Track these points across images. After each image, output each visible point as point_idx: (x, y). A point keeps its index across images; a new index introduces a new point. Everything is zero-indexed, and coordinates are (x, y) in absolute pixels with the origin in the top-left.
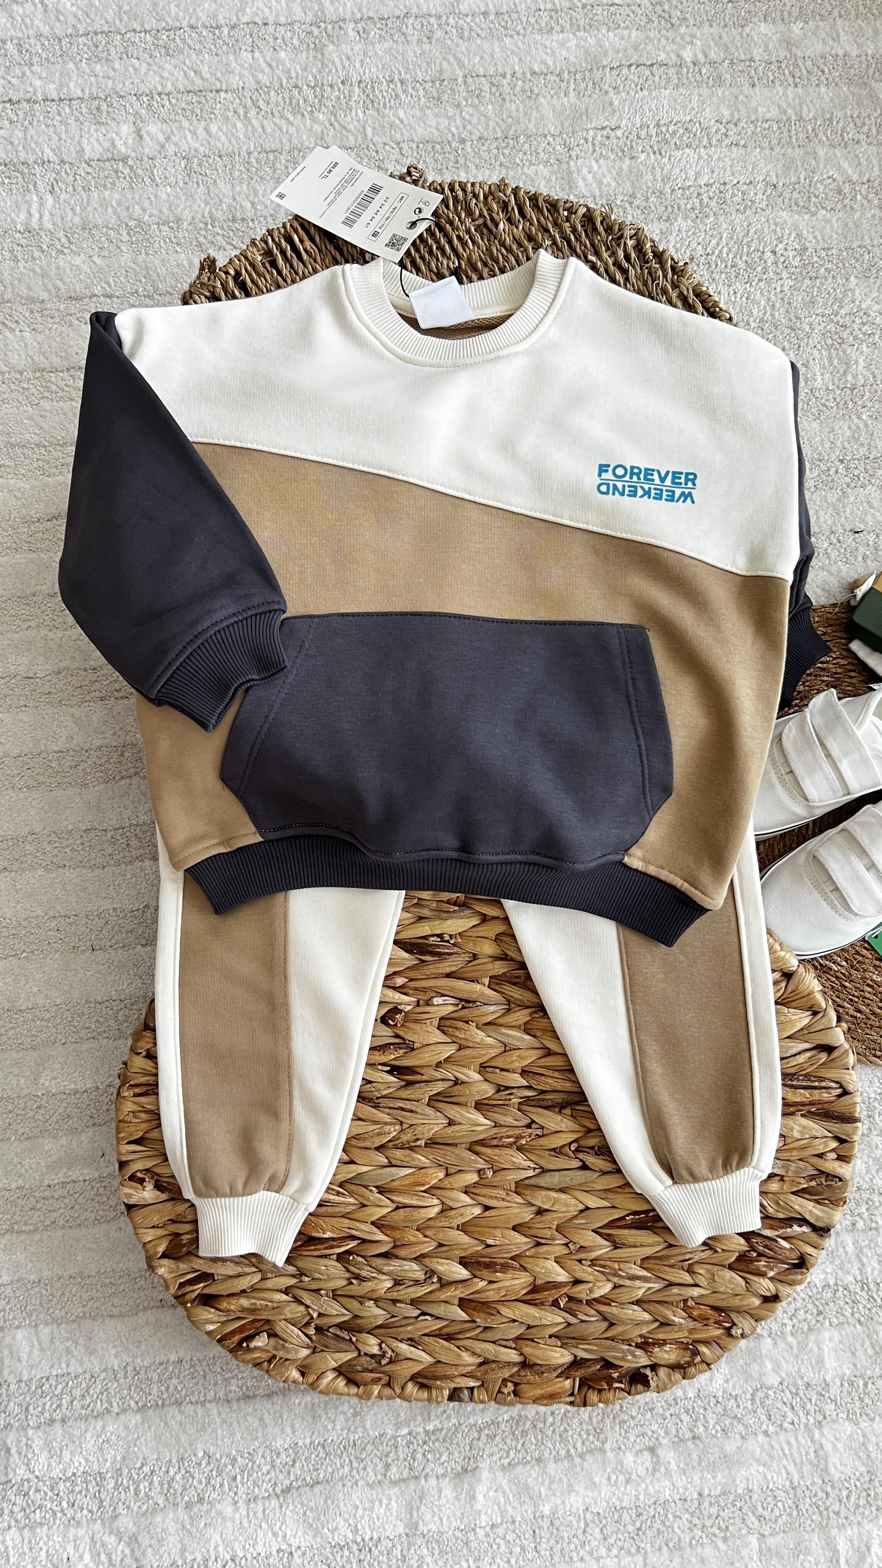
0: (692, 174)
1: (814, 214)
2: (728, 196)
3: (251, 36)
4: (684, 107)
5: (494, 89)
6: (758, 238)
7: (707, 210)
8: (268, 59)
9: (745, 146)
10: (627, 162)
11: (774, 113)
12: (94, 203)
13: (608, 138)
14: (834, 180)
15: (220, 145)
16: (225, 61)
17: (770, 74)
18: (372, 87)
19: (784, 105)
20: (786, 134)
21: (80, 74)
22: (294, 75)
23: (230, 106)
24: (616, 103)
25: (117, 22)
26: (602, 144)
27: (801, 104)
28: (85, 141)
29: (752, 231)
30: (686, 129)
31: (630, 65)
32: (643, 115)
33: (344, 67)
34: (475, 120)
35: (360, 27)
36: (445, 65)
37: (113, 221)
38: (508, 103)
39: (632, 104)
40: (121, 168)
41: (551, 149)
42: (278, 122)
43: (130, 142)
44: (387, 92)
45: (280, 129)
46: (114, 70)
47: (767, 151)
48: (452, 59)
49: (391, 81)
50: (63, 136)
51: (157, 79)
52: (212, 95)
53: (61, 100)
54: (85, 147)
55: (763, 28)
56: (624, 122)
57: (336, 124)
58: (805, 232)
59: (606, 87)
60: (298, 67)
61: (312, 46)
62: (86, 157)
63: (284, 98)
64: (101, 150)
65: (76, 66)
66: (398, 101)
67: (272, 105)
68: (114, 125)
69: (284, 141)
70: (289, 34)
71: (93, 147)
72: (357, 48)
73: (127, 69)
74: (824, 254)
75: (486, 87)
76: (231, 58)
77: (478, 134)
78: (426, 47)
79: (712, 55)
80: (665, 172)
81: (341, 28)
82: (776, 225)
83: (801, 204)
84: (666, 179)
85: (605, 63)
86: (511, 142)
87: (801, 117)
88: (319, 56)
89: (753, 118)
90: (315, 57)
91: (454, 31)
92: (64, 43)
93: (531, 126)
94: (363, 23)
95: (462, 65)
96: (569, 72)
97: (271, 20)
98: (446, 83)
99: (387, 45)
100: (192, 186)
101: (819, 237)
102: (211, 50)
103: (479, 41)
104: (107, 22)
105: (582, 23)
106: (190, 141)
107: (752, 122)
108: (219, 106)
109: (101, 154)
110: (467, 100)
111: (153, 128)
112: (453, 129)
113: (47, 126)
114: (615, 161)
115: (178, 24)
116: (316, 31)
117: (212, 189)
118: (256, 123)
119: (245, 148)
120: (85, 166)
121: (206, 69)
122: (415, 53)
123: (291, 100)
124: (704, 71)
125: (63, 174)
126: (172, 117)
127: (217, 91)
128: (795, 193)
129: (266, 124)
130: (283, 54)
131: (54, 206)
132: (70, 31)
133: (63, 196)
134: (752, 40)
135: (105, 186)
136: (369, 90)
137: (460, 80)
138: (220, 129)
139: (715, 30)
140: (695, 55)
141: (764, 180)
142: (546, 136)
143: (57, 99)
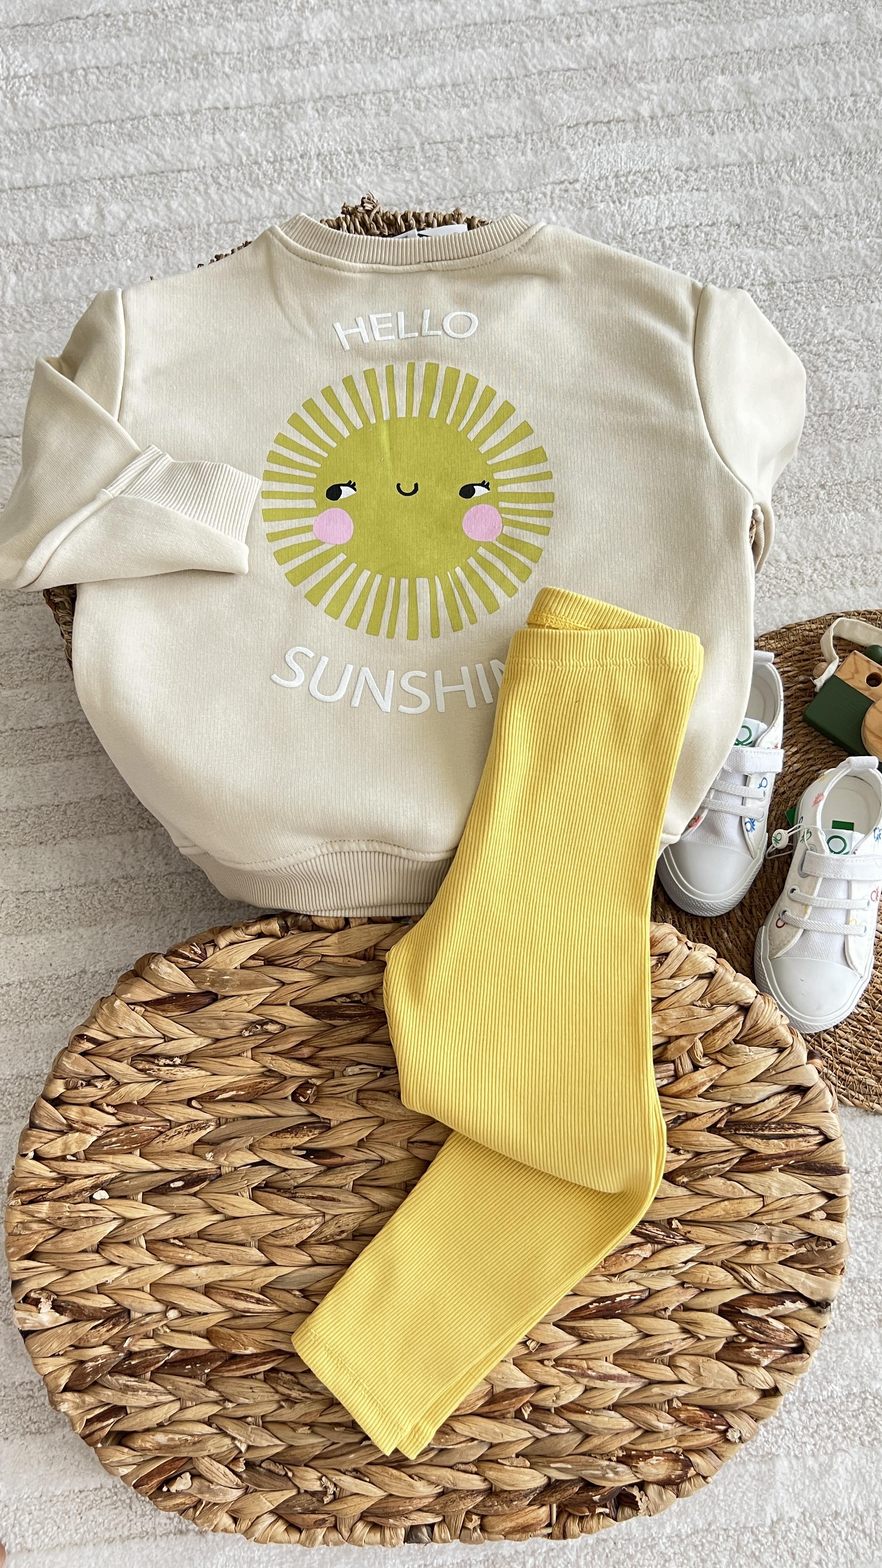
0: (652, 219)
1: (780, 250)
2: (691, 238)
3: (213, 119)
4: (643, 157)
5: (451, 154)
6: (724, 275)
7: (670, 252)
8: (229, 139)
9: (706, 190)
10: (586, 212)
11: (734, 157)
12: (56, 278)
13: (566, 191)
14: (800, 217)
15: (180, 219)
16: (186, 144)
17: (730, 123)
18: (331, 160)
19: (745, 150)
20: (748, 177)
21: (47, 162)
22: (253, 152)
23: (191, 184)
24: (573, 158)
25: (83, 114)
26: (561, 198)
27: (762, 148)
28: (48, 224)
29: (717, 269)
30: (646, 178)
31: (587, 124)
32: (601, 168)
33: (302, 142)
34: (432, 182)
35: (319, 105)
36: (402, 134)
37: (74, 294)
38: (465, 166)
39: (589, 158)
40: (83, 246)
41: (509, 204)
42: (237, 195)
43: (93, 221)
44: (345, 162)
45: (240, 201)
46: (79, 158)
47: (730, 193)
48: (409, 129)
49: (350, 153)
50: (28, 219)
51: (121, 163)
52: (173, 175)
53: (28, 188)
54: (48, 228)
55: (721, 79)
56: (582, 175)
57: (295, 194)
58: (772, 268)
59: (564, 145)
60: (258, 145)
61: (272, 125)
62: (50, 237)
63: (243, 174)
64: (64, 230)
65: (42, 155)
66: (355, 171)
67: (232, 181)
68: (77, 207)
69: (243, 211)
70: (249, 116)
71: (55, 229)
72: (315, 124)
73: (91, 156)
74: (792, 287)
75: (443, 152)
76: (193, 140)
77: (435, 194)
78: (384, 119)
79: (670, 109)
80: (625, 218)
81: (300, 107)
82: (742, 261)
83: (767, 241)
84: (626, 225)
85: (560, 121)
86: (469, 200)
87: (763, 160)
88: (278, 133)
89: (714, 163)
90: (274, 135)
91: (412, 103)
92: (32, 136)
93: (489, 185)
94: (322, 102)
95: (418, 133)
96: (526, 134)
97: (232, 104)
98: (403, 151)
99: (344, 119)
100: (152, 259)
101: (787, 272)
102: (173, 135)
103: (435, 111)
104: (73, 115)
105: (538, 88)
106: (151, 217)
107: (713, 168)
108: (180, 184)
109: (64, 234)
110: (424, 165)
111: (116, 208)
112: (411, 192)
113: (13, 212)
114: (573, 211)
115: (142, 113)
116: (276, 112)
117: (171, 259)
118: (215, 197)
119: (204, 221)
120: (47, 245)
121: (168, 151)
122: (372, 125)
123: (251, 175)
124: (662, 124)
125: (27, 255)
126: (135, 197)
127: (179, 171)
128: (760, 232)
129: (225, 197)
130: (243, 135)
131: (17, 284)
132: (38, 125)
133: (27, 274)
134: (710, 91)
135: (67, 264)
136: (327, 162)
137: (417, 148)
138: (181, 205)
139: (672, 86)
140: (653, 110)
141: (727, 221)
142: (503, 193)
143: (23, 186)
